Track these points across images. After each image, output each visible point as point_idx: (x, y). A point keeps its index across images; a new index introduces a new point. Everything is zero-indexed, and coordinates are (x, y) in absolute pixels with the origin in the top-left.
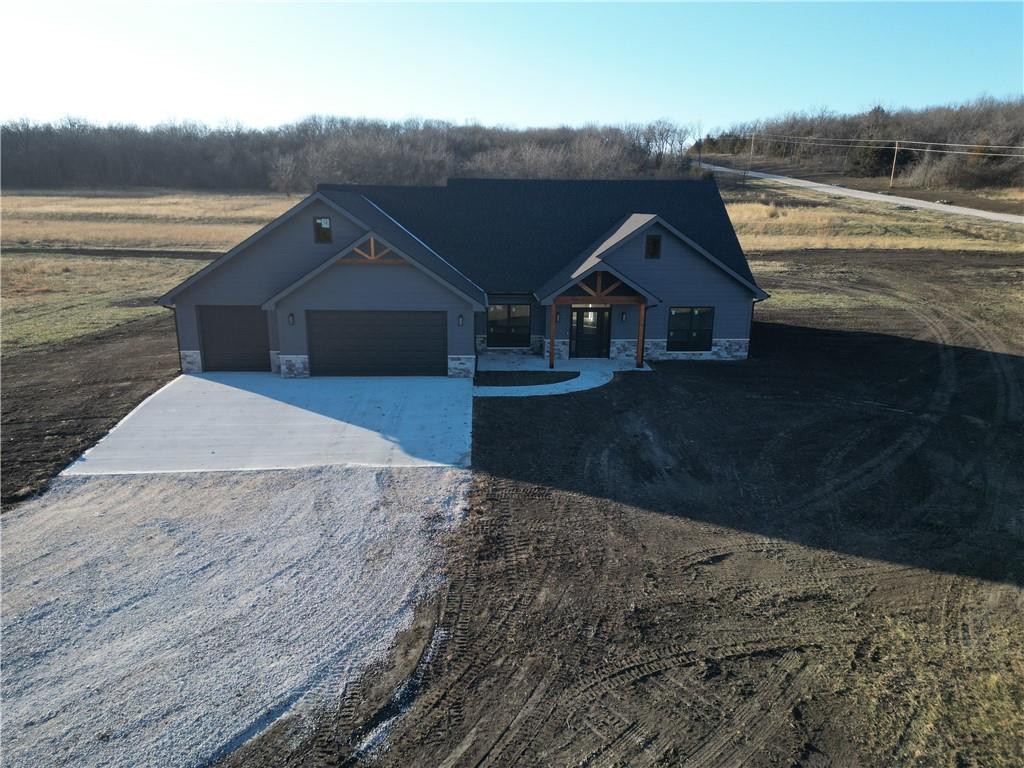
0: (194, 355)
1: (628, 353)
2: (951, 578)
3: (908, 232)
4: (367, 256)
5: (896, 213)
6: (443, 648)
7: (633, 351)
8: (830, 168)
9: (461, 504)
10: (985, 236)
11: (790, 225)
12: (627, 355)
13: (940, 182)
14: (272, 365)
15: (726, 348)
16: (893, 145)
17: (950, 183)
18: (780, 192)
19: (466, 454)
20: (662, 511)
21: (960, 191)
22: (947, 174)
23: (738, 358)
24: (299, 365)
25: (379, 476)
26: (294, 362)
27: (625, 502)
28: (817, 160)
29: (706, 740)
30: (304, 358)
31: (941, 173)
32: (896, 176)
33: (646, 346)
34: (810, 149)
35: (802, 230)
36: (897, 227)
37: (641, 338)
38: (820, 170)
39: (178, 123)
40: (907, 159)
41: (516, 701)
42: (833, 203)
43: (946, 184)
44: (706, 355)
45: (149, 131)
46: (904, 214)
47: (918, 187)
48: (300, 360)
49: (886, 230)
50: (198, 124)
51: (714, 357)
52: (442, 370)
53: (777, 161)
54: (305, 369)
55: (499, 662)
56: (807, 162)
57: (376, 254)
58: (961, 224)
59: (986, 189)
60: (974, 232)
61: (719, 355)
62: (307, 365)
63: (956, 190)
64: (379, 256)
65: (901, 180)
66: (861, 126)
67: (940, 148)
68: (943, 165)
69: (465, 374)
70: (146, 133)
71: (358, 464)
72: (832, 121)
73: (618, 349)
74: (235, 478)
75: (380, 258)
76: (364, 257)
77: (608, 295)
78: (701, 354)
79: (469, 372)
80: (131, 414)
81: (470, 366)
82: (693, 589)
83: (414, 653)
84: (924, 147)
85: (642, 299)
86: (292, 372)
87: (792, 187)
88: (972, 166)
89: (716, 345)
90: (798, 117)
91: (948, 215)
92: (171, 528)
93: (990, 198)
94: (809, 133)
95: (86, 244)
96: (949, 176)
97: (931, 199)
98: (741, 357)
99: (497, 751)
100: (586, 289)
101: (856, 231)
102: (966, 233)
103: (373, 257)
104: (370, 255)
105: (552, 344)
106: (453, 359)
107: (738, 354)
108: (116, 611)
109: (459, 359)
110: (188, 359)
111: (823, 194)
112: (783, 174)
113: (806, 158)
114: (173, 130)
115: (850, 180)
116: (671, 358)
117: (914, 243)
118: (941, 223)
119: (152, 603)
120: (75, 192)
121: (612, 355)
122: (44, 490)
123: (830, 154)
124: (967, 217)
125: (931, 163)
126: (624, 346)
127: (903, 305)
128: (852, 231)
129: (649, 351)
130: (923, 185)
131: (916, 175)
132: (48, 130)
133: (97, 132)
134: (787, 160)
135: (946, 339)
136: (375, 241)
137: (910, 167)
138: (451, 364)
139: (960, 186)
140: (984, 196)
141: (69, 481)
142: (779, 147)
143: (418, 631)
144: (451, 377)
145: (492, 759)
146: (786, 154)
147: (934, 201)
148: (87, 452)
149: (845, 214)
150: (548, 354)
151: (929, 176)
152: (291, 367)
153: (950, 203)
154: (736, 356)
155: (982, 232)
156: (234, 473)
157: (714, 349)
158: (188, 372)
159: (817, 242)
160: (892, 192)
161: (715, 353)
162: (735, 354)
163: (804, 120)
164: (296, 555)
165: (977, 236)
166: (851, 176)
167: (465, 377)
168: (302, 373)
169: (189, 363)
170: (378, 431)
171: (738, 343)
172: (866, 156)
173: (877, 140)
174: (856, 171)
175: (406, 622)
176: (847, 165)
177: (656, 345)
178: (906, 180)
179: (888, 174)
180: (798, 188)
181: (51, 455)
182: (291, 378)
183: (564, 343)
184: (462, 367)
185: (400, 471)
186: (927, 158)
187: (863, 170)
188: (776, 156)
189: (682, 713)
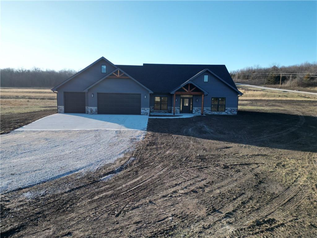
0: (62, 108)
1: (199, 112)
2: (309, 153)
3: (287, 97)
4: (117, 75)
5: (282, 92)
6: (133, 161)
7: (200, 111)
8: (261, 82)
9: (142, 137)
10: (311, 98)
11: (249, 95)
12: (198, 113)
13: (295, 85)
14: (86, 111)
15: (230, 111)
16: (280, 75)
17: (299, 85)
18: (246, 88)
19: (145, 128)
20: (209, 139)
21: (302, 88)
22: (298, 83)
23: (234, 114)
24: (94, 110)
25: (116, 132)
26: (93, 109)
27: (197, 137)
28: (257, 80)
29: (224, 180)
30: (96, 108)
31: (296, 83)
32: (281, 84)
33: (204, 110)
34: (254, 77)
35: (253, 96)
36: (283, 95)
37: (202, 107)
38: (258, 83)
39: (67, 70)
40: (284, 79)
41: (157, 171)
42: (263, 90)
43: (297, 86)
44: (224, 113)
45: (58, 72)
46: (285, 93)
47: (289, 87)
48: (95, 109)
49: (280, 96)
50: (73, 70)
51: (226, 114)
52: (139, 113)
53: (244, 80)
54: (96, 111)
55: (152, 164)
56: (254, 81)
57: (120, 75)
58: (303, 95)
59: (310, 87)
60: (307, 97)
61: (228, 113)
62: (97, 110)
63: (300, 88)
64: (121, 75)
65: (283, 85)
66: (270, 70)
67: (294, 75)
68: (296, 80)
69: (146, 114)
70: (57, 73)
71: (110, 129)
72: (261, 69)
73: (195, 110)
74: (70, 131)
75: (121, 76)
76: (116, 76)
77: (192, 92)
78: (222, 113)
79: (148, 114)
80: (40, 119)
81: (148, 111)
82: (219, 153)
83: (123, 162)
84: (290, 75)
85: (203, 93)
86: (92, 113)
87: (249, 87)
88: (305, 81)
89: (227, 110)
90: (250, 69)
91: (299, 93)
92: (47, 139)
93: (311, 89)
94: (254, 72)
95: (35, 97)
96: (298, 84)
97: (293, 89)
98: (235, 114)
99: (149, 180)
100: (185, 89)
101: (270, 96)
102: (305, 97)
103: (119, 76)
104: (118, 75)
105: (174, 109)
106: (143, 109)
107: (234, 113)
108: (24, 153)
109: (144, 109)
110: (60, 109)
111: (259, 89)
112: (247, 84)
113: (253, 80)
114: (65, 72)
115: (267, 85)
116: (212, 114)
117: (289, 99)
118: (297, 95)
119: (37, 152)
120: (35, 88)
121: (193, 112)
122: (8, 133)
123: (261, 78)
124: (304, 94)
125: (292, 80)
126: (197, 109)
127: (286, 109)
128: (268, 96)
129: (205, 111)
130: (290, 86)
131: (288, 84)
132: (29, 71)
133: (43, 72)
134: (248, 80)
135: (301, 114)
136: (120, 71)
137: (285, 81)
138: (142, 111)
139: (301, 87)
140: (310, 89)
141: (16, 131)
142: (245, 77)
143: (125, 158)
144: (142, 115)
145: (147, 182)
146: (247, 79)
147: (294, 90)
148: (24, 126)
149: (266, 93)
150: (173, 112)
151: (292, 83)
152: (92, 110)
153: (299, 91)
154: (233, 114)
155: (310, 97)
156: (70, 130)
157: (226, 111)
158: (60, 113)
159: (258, 98)
160: (281, 88)
161: (226, 112)
162: (233, 113)
163: (252, 69)
164: (86, 144)
165: (308, 98)
166: (268, 84)
167: (146, 115)
168: (95, 113)
169: (60, 110)
170: (117, 123)
171: (234, 109)
172: (272, 78)
173: (275, 74)
174: (269, 83)
175: (122, 156)
176: (266, 81)
177: (207, 109)
178: (285, 85)
179: (279, 84)
180: (252, 87)
181: (13, 126)
182: (92, 114)
183: (178, 108)
184: (145, 112)
185: (123, 131)
186: (291, 78)
187: (271, 82)
188: (244, 79)
189: (215, 175)
